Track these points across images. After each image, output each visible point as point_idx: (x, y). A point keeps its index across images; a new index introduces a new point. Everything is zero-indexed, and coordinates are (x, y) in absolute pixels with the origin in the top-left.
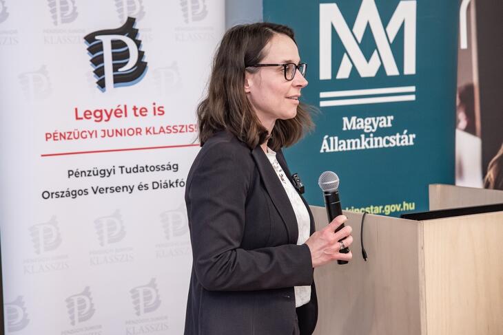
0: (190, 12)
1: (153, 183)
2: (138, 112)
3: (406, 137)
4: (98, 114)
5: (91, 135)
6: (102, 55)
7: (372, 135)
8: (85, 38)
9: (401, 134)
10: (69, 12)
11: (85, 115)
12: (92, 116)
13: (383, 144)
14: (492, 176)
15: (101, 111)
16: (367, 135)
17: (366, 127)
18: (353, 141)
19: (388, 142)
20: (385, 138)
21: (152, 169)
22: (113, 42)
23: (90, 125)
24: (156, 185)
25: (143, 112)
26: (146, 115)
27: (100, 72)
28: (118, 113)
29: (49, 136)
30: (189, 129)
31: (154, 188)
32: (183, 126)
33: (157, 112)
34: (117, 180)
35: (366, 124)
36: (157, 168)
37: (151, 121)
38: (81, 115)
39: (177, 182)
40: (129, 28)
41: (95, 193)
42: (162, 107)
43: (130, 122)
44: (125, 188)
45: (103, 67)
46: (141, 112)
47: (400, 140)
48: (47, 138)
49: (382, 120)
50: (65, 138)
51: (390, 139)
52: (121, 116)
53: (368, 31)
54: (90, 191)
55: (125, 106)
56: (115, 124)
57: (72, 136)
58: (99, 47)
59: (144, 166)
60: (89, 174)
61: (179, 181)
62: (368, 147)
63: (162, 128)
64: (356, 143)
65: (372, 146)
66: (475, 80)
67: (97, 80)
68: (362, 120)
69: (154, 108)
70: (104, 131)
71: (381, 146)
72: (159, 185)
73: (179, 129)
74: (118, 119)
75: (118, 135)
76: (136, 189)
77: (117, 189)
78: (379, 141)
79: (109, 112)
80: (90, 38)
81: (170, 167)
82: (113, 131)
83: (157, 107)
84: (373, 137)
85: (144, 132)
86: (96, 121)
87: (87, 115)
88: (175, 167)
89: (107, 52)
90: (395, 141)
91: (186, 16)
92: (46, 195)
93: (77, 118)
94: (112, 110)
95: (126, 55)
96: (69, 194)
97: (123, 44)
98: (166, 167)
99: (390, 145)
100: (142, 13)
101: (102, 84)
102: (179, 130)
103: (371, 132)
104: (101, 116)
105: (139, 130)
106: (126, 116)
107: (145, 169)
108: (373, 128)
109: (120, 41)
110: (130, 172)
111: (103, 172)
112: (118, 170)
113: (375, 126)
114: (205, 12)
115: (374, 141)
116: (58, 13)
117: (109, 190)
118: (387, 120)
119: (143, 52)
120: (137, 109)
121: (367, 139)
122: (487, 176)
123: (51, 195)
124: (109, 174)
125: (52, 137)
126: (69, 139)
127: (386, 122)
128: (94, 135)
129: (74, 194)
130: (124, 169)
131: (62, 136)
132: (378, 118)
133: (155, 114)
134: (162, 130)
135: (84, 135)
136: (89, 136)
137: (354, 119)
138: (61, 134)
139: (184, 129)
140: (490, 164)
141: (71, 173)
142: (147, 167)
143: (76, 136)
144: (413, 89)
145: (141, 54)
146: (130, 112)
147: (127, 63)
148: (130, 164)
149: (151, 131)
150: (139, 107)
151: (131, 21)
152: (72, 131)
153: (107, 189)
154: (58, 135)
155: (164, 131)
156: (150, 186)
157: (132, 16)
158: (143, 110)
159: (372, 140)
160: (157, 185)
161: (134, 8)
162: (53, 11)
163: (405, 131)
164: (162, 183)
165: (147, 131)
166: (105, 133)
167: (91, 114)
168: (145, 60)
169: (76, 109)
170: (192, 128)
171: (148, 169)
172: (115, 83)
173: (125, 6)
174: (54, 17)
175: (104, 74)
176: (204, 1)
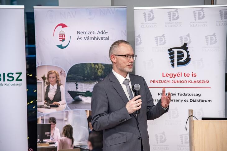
2: (186, 75)
4: (171, 75)
5: (168, 82)
6: (174, 56)
8: (168, 50)
10: (163, 41)
11: (166, 75)
12: (169, 76)
15: (172, 74)
22: (178, 51)
23: (168, 78)
24: (191, 101)
25: (188, 75)
27: (173, 61)
29: (152, 81)
30: (205, 82)
32: (203, 81)
33: (193, 75)
36: (192, 95)
37: (191, 78)
38: (165, 75)
39: (200, 100)
40: (185, 47)
42: (196, 74)
43: (183, 78)
44: (179, 101)
45: (174, 59)
46: (187, 75)
50: (158, 82)
52: (179, 76)
55: (181, 73)
56: (177, 78)
57: (161, 82)
58: (173, 53)
61: (201, 100)
63: (195, 81)
67: (171, 64)
69: (192, 74)
72: (193, 101)
75: (178, 82)
76: (183, 101)
77: (177, 101)
79: (175, 75)
80: (170, 50)
82: (176, 81)
83: (193, 74)
85: (188, 82)
87: (167, 75)
89: (176, 55)
91: (207, 43)
93: (163, 76)
94: (176, 74)
95: (183, 56)
97: (182, 52)
98: (196, 94)
100: (190, 42)
101: (173, 65)
104: (172, 76)
105: (186, 81)
106: (181, 76)
107: (187, 94)
109: (181, 51)
110: (182, 95)
111: (172, 94)
112: (177, 94)
114: (216, 41)
116: (159, 42)
117: (173, 101)
119: (190, 55)
124: (174, 95)
128: (169, 82)
130: (179, 94)
131: (157, 82)
133: (192, 76)
134: (195, 82)
135: (165, 82)
136: (167, 82)
138: (156, 81)
139: (204, 82)
141: (159, 94)
143: (162, 82)
145: (188, 56)
146: (183, 75)
147: (183, 58)
148: (182, 93)
149: (191, 82)
150: (186, 73)
151: (185, 45)
152: (161, 80)
154: (155, 81)
155: (196, 82)
156: (189, 101)
157: (186, 43)
161: (187, 40)
162: (157, 41)
164: (194, 100)
165: (189, 82)
166: (173, 82)
167: (168, 75)
168: (190, 58)
169: (163, 73)
170: (207, 82)
171: (189, 95)
172: (178, 65)
173: (184, 40)
174: (157, 43)
175: (174, 62)
176: (216, 38)
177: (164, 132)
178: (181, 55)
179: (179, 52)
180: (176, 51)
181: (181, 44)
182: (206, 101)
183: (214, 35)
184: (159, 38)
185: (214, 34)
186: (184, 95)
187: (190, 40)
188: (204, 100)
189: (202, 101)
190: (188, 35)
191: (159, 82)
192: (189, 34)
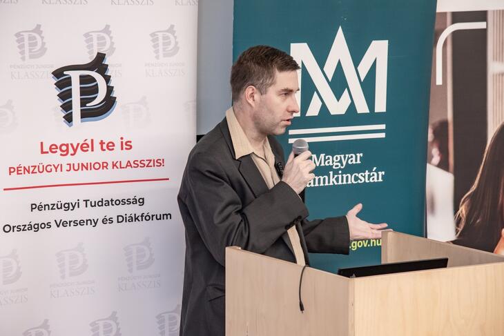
0: (161, 48)
1: (118, 216)
2: (105, 147)
3: (375, 174)
4: (64, 148)
5: (56, 169)
6: (71, 89)
7: (340, 172)
8: (52, 73)
9: (370, 171)
10: (38, 47)
11: (51, 149)
12: (58, 150)
13: (351, 180)
14: (464, 212)
15: (67, 145)
16: (336, 172)
17: (335, 164)
18: (322, 178)
19: (356, 179)
20: (354, 175)
21: (118, 202)
23: (56, 158)
24: (120, 219)
25: (110, 146)
26: (113, 149)
27: (67, 107)
28: (84, 147)
29: (12, 170)
30: (156, 164)
31: (118, 222)
32: (151, 160)
33: (125, 146)
34: (82, 213)
35: (334, 161)
36: (123, 202)
37: (118, 155)
38: (46, 149)
39: (142, 216)
40: (99, 64)
41: (58, 226)
42: (130, 142)
43: (97, 156)
44: (89, 222)
45: (71, 102)
46: (108, 146)
47: (369, 176)
48: (10, 172)
49: (352, 157)
50: (29, 172)
51: (359, 176)
52: (87, 150)
53: (339, 69)
54: (53, 224)
55: (92, 141)
56: (81, 157)
57: (36, 170)
58: (68, 82)
59: (109, 200)
60: (53, 207)
61: (145, 215)
62: (336, 183)
63: (129, 162)
64: (324, 179)
65: (340, 183)
66: (450, 116)
67: (64, 114)
68: (331, 157)
69: (122, 143)
70: (70, 165)
71: (349, 182)
72: (124, 219)
73: (146, 163)
74: (85, 153)
75: (84, 168)
76: (100, 222)
77: (81, 223)
78: (347, 177)
79: (75, 147)
80: (58, 73)
81: (135, 201)
82: (79, 164)
83: (124, 141)
84: (342, 174)
85: (110, 166)
86: (61, 155)
87: (53, 149)
88: (141, 201)
89: (76, 87)
90: (364, 177)
91: (157, 52)
92: (7, 229)
93: (42, 152)
94: (78, 144)
95: (95, 90)
96: (30, 227)
98: (131, 201)
99: (359, 181)
100: (112, 49)
101: (69, 119)
102: (146, 165)
103: (340, 169)
104: (67, 150)
105: (105, 165)
106: (92, 150)
107: (110, 202)
108: (342, 165)
109: (89, 75)
110: (95, 206)
111: (67, 206)
112: (82, 204)
113: (344, 163)
114: (176, 49)
115: (342, 177)
116: (27, 48)
117: (72, 224)
118: (356, 157)
119: (112, 87)
120: (104, 143)
121: (336, 176)
122: (459, 211)
123: (12, 228)
124: (74, 207)
125: (16, 172)
126: (33, 172)
127: (355, 159)
128: (59, 169)
129: (36, 227)
130: (89, 203)
131: (27, 170)
132: (347, 155)
133: (122, 149)
134: (129, 164)
135: (49, 168)
136: (54, 169)
137: (322, 156)
138: (25, 168)
139: (151, 164)
140: (463, 199)
141: (34, 206)
142: (112, 200)
143: (41, 170)
144: (383, 127)
145: (110, 90)
146: (97, 146)
147: (95, 98)
148: (95, 198)
149: (118, 165)
150: (106, 141)
151: (101, 57)
152: (37, 165)
153: (70, 222)
154: (22, 169)
155: (131, 166)
156: (115, 220)
157: (102, 51)
158: (111, 144)
159: (340, 176)
160: (122, 219)
161: (104, 44)
162: (21, 47)
163: (375, 168)
164: (127, 216)
165: (114, 165)
166: (71, 167)
167: (57, 148)
168: (114, 96)
169: (42, 143)
170: (160, 163)
171: (114, 203)
172: (81, 118)
173: (95, 42)
174: (22, 53)
175: (71, 109)
176: (175, 37)
177: (46, 321)
178: (89, 90)
179: (84, 80)
180: (75, 76)
181: (89, 56)
182: (158, 218)
183: (171, 30)
184: (26, 36)
185: (172, 26)
186: (100, 204)
187: (112, 43)
188: (153, 216)
189: (147, 218)
190: (107, 30)
191: (31, 169)
192: (108, 27)
